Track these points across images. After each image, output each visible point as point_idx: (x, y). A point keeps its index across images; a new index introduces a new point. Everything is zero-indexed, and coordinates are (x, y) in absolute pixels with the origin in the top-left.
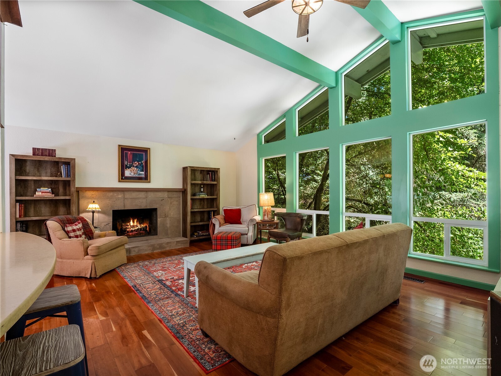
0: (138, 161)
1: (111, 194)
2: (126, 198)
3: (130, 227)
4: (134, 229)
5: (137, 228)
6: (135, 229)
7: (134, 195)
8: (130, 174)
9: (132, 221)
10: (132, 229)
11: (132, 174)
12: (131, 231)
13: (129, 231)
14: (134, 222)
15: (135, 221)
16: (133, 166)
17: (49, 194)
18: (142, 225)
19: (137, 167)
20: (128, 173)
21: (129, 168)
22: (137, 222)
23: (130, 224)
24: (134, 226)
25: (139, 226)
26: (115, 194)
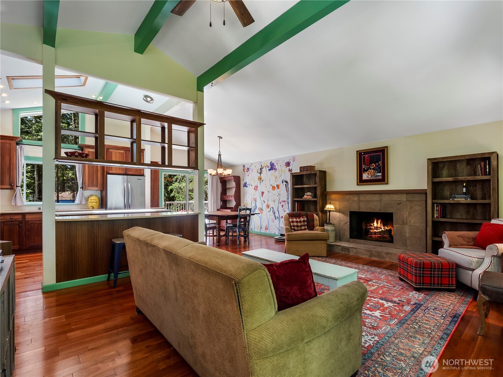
0: (375, 163)
1: (348, 197)
2: (361, 201)
3: (373, 228)
4: (377, 231)
5: (381, 230)
6: (379, 231)
7: (369, 197)
8: (368, 177)
9: (375, 221)
10: (375, 230)
11: (370, 176)
12: (374, 233)
13: (372, 233)
14: (377, 223)
15: (379, 221)
16: (371, 169)
17: (310, 197)
18: (386, 228)
19: (374, 169)
20: (365, 176)
21: (366, 171)
22: (381, 224)
23: (374, 225)
24: (377, 227)
25: (383, 228)
26: (352, 197)
